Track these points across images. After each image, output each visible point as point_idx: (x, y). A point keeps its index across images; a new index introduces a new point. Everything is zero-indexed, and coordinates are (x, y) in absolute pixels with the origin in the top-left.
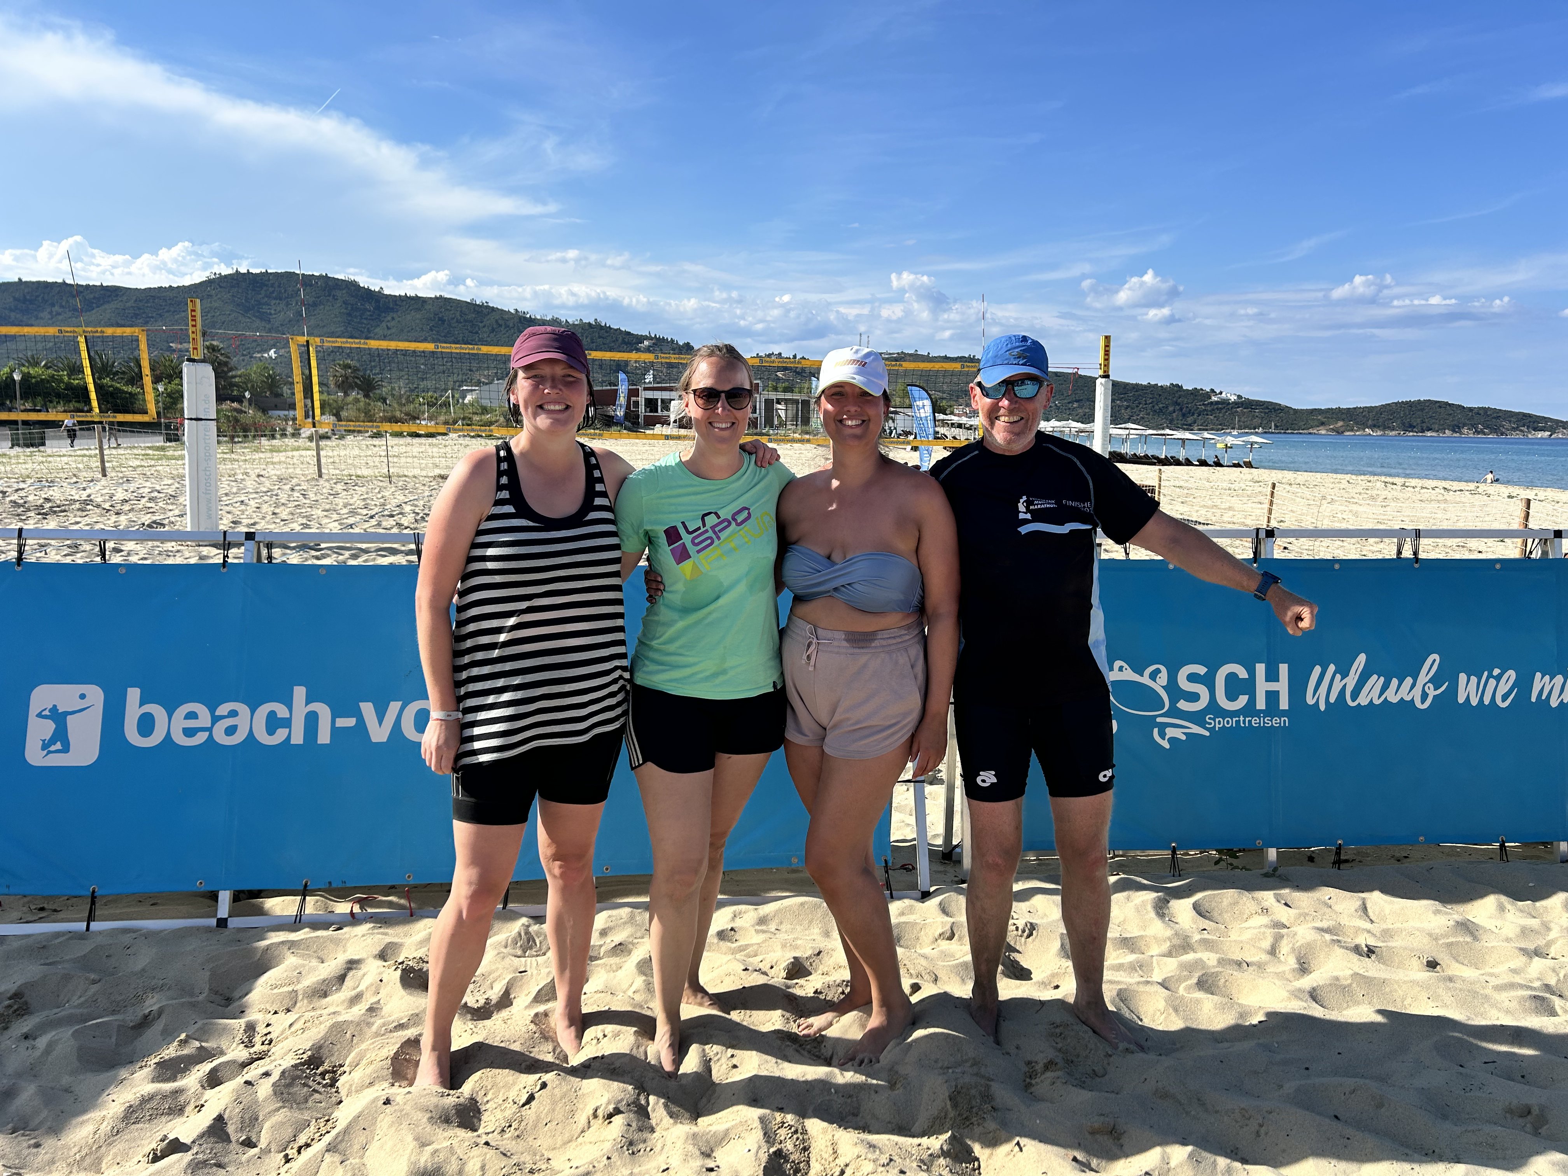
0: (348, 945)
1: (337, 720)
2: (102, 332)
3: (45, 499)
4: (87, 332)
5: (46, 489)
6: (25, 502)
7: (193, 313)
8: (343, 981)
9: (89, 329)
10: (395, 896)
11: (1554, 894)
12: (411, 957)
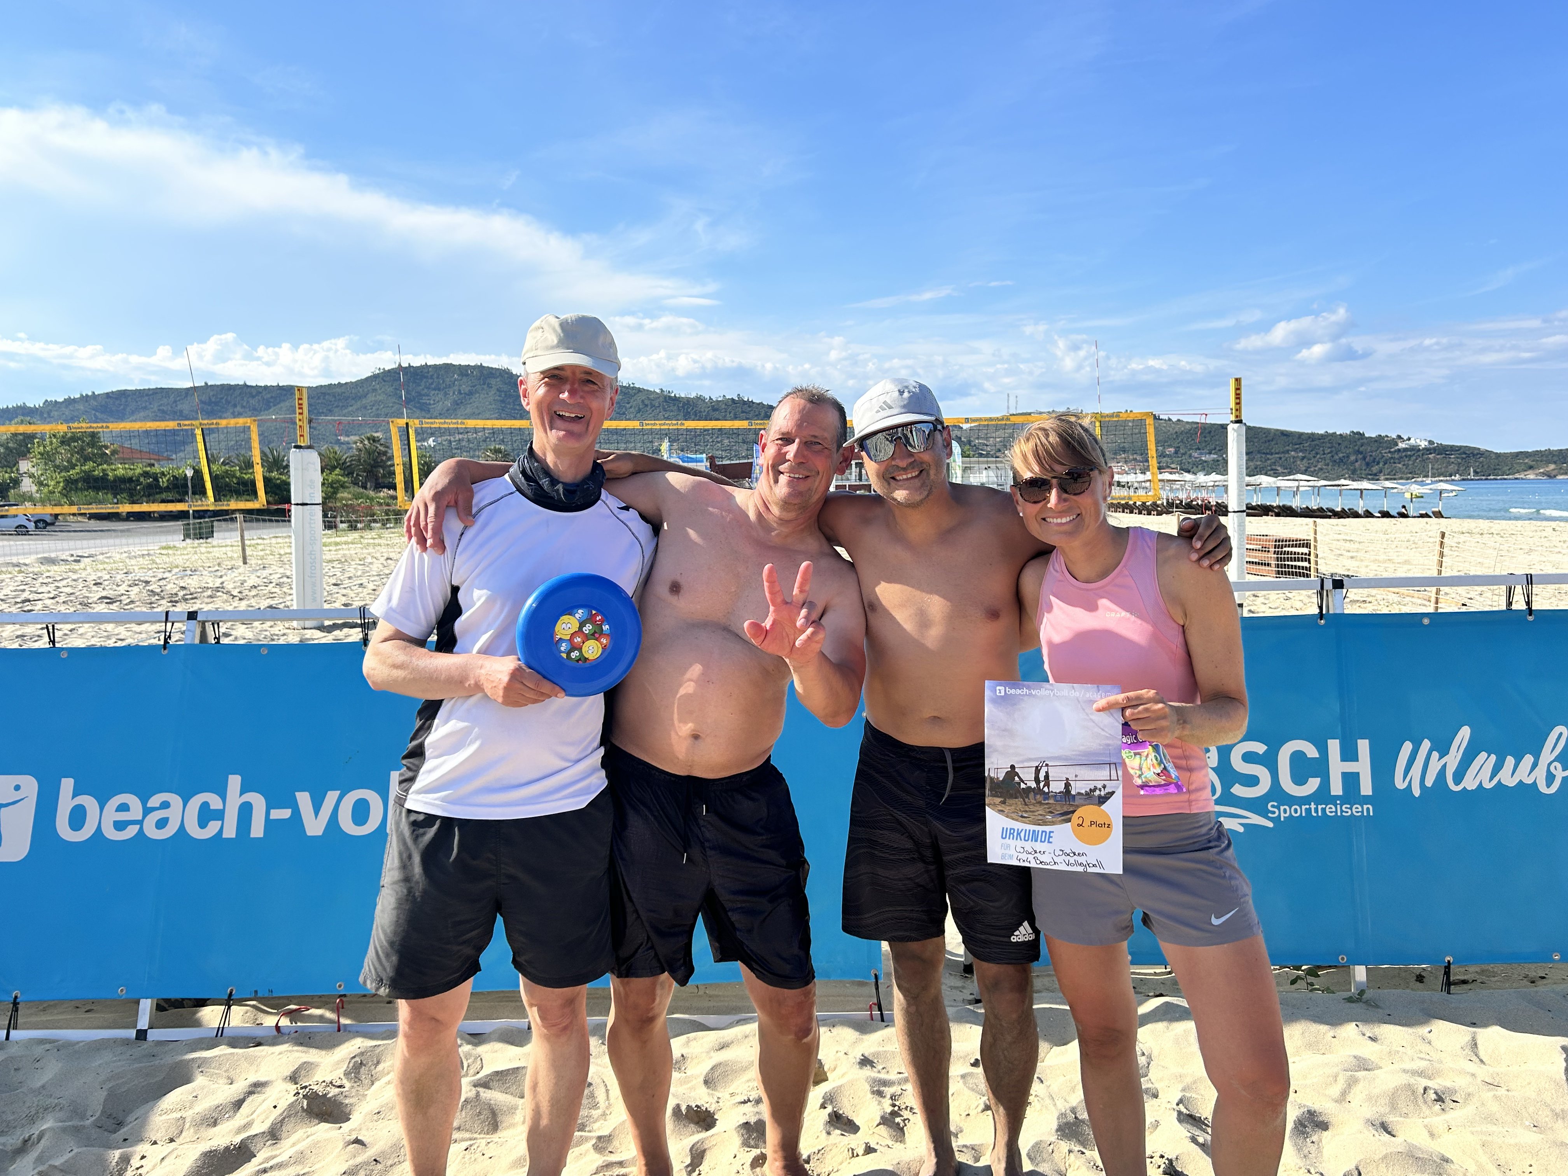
1: (272, 811)
3: (182, 587)
5: (186, 578)
7: (300, 402)
8: (239, 1108)
9: (206, 422)
10: (326, 1009)
12: (320, 1081)
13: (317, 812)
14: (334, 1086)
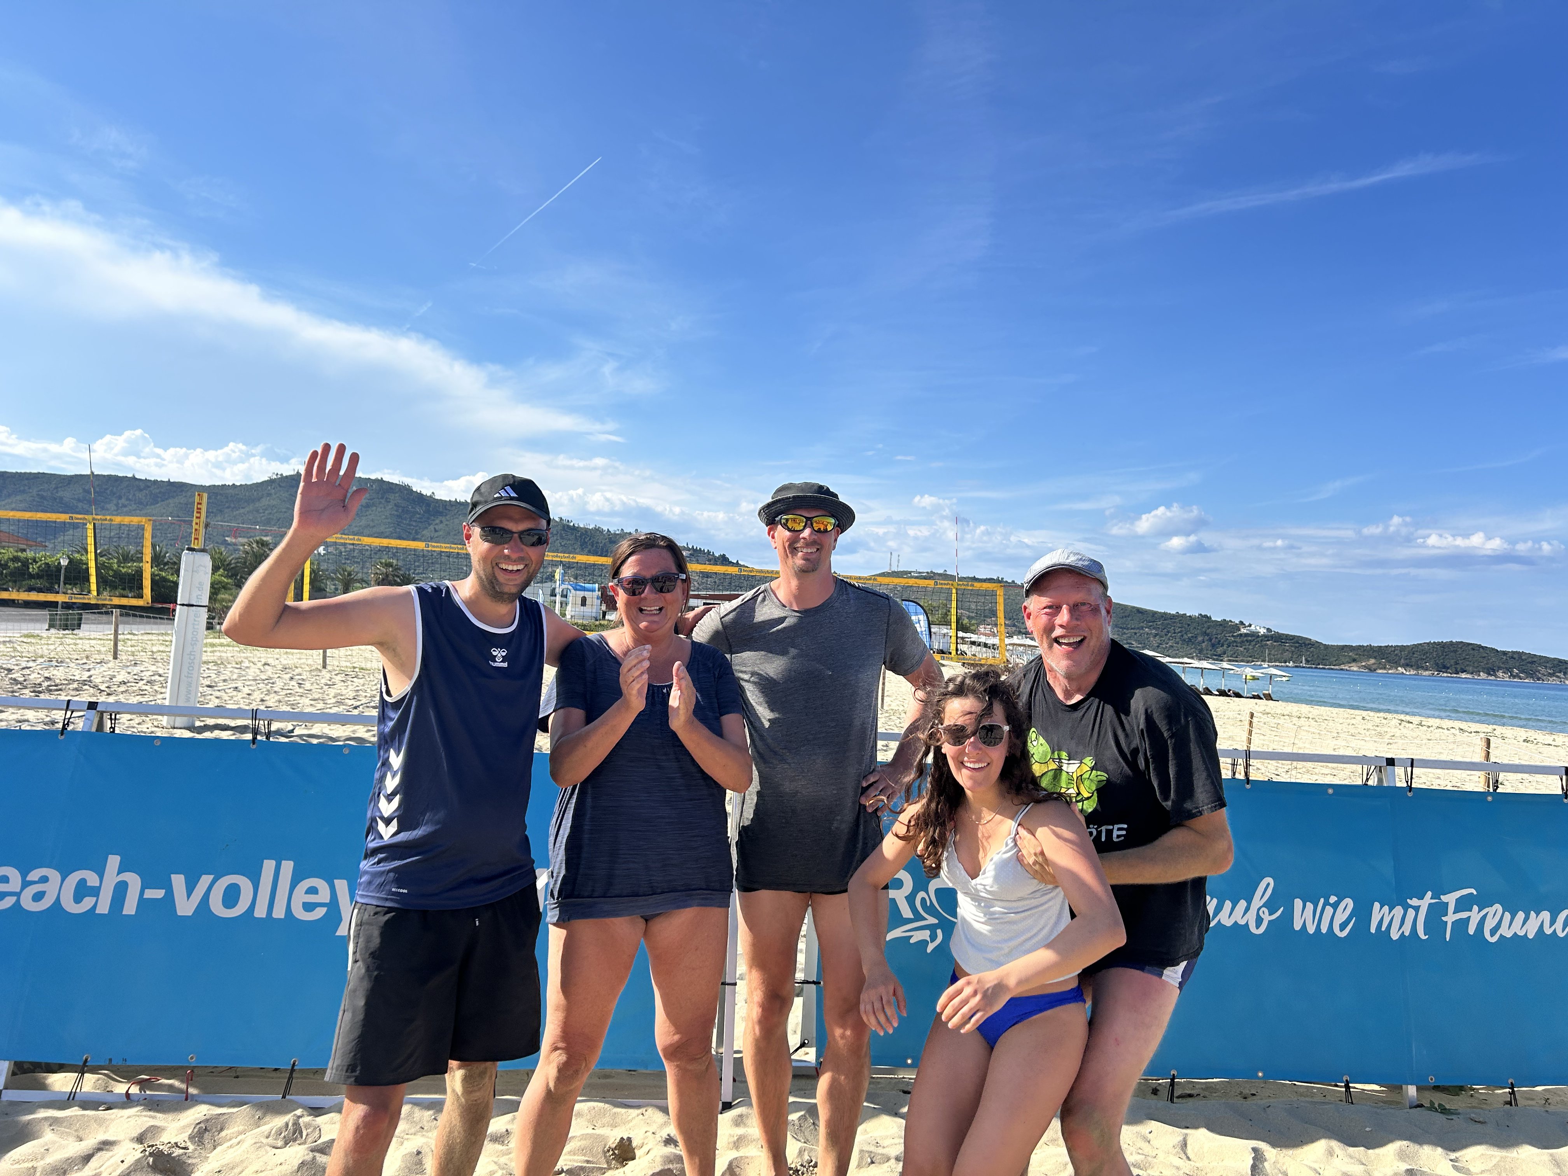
0: (111, 1125)
1: (147, 891)
2: (111, 520)
3: (47, 678)
4: (96, 520)
5: (52, 669)
6: (25, 680)
7: (199, 506)
8: (88, 1162)
9: (99, 517)
10: (177, 1080)
11: (1391, 1141)
12: (166, 1142)
13: (189, 893)
14: (179, 1147)
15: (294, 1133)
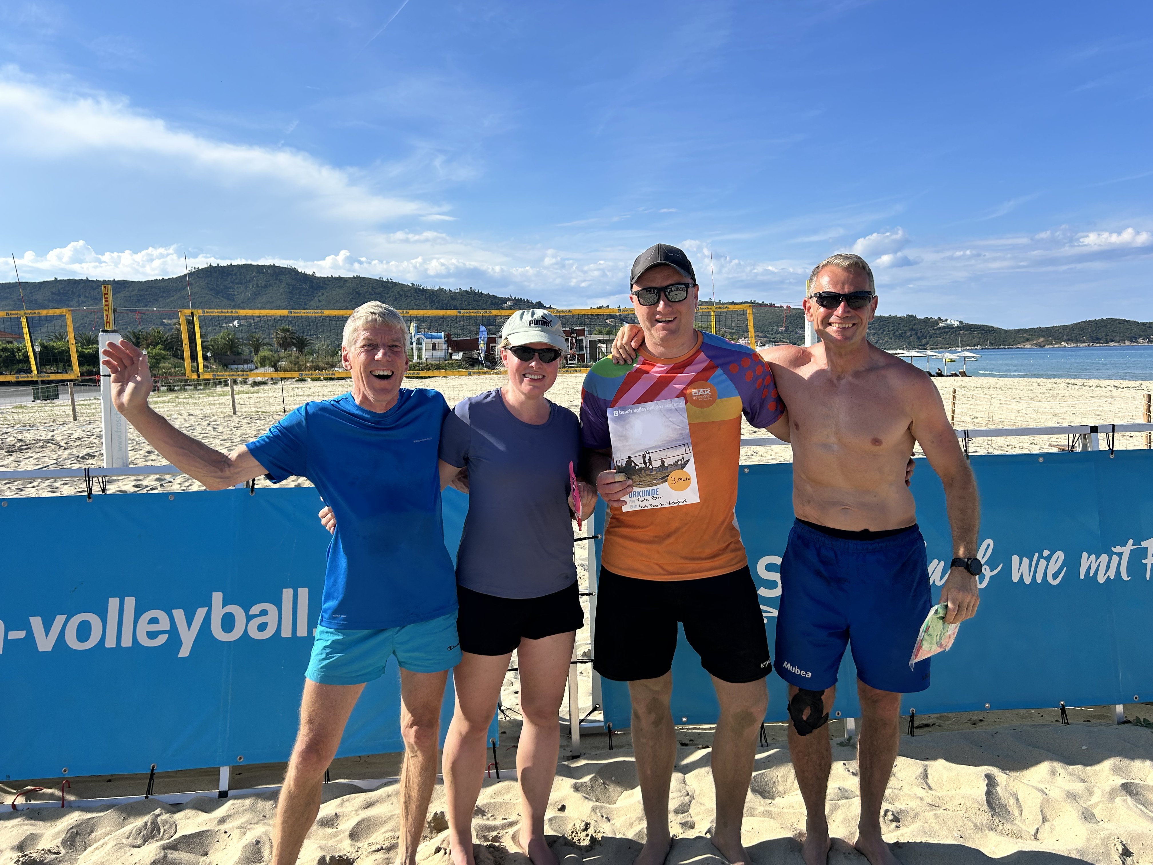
1: (10, 632)
2: (38, 313)
4: (27, 314)
5: (25, 432)
7: (107, 296)
9: (29, 311)
10: (57, 789)
11: (1107, 758)
12: (41, 849)
13: (47, 631)
14: (51, 853)
15: (152, 832)
